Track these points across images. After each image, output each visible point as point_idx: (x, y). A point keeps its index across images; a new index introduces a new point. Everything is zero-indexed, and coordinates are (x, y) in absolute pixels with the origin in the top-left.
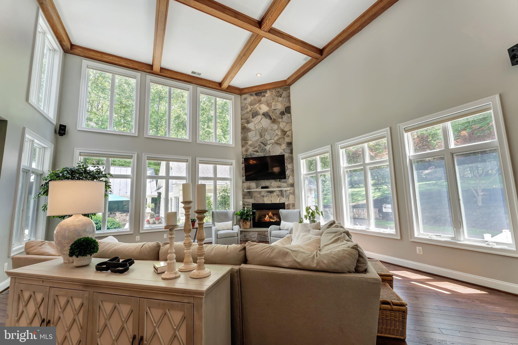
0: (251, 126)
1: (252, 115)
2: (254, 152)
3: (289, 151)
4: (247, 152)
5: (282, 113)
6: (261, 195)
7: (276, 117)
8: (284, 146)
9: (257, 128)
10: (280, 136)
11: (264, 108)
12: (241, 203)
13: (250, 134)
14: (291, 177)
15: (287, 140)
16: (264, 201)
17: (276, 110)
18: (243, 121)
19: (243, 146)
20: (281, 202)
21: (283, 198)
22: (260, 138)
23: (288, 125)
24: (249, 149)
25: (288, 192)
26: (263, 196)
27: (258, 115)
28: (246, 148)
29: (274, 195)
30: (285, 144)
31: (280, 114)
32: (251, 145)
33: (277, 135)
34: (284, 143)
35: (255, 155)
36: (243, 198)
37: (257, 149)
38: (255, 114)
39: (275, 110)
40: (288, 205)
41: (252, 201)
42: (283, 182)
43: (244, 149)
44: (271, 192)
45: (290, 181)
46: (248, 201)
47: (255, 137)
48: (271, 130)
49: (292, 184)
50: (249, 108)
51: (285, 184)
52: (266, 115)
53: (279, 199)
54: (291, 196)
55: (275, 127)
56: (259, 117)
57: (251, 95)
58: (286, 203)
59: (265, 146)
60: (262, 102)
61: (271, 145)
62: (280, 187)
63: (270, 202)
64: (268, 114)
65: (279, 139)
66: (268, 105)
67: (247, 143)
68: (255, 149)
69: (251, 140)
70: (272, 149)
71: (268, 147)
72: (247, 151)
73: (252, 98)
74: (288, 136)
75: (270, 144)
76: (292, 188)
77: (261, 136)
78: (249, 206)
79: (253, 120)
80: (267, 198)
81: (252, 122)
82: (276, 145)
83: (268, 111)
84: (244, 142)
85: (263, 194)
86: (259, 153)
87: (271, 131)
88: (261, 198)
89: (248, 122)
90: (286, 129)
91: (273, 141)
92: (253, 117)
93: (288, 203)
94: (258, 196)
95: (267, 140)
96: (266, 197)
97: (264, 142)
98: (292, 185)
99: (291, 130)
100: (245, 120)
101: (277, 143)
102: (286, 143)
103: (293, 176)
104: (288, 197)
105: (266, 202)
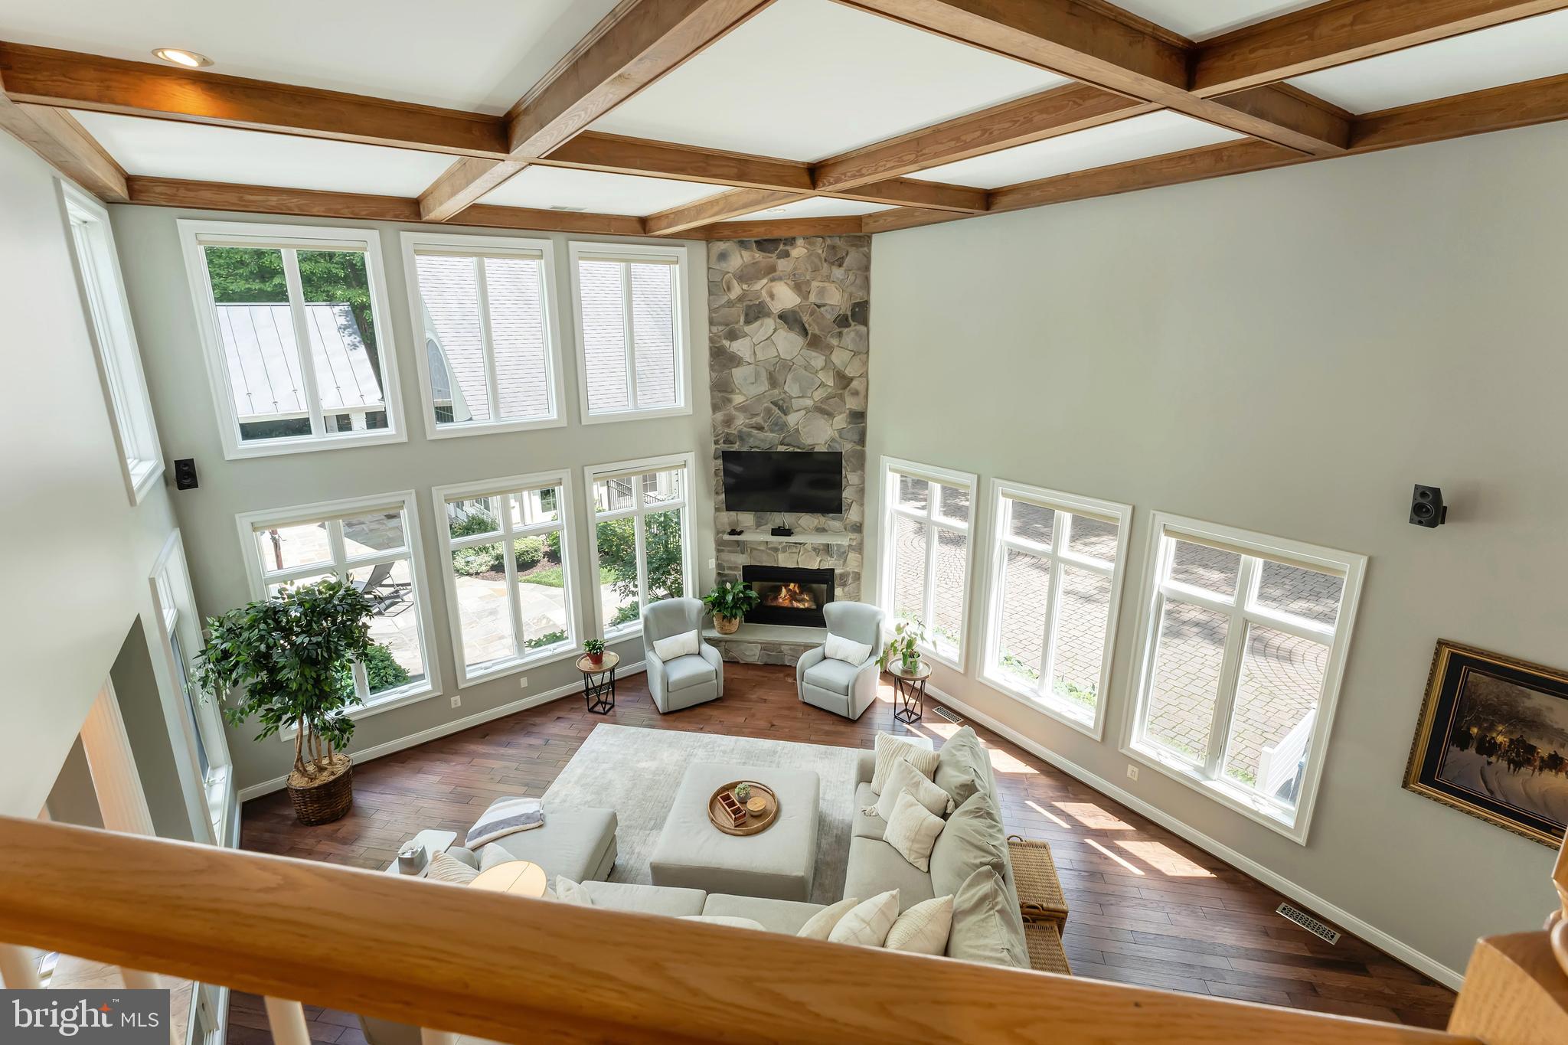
0: (739, 347)
1: (747, 315)
2: (752, 427)
3: (856, 437)
4: (729, 427)
5: (842, 321)
6: (771, 545)
7: (823, 331)
8: (840, 421)
9: (760, 357)
10: (829, 390)
11: (785, 297)
12: (712, 563)
13: (738, 374)
14: (854, 507)
15: (852, 404)
16: (776, 561)
17: (822, 309)
18: (715, 329)
19: (715, 408)
20: (825, 566)
21: (829, 559)
22: (769, 390)
23: (857, 362)
24: (734, 419)
26: (776, 552)
27: (763, 316)
28: (725, 415)
29: (806, 549)
30: (845, 414)
31: (834, 322)
32: (742, 409)
33: (822, 385)
34: (841, 413)
35: (752, 439)
36: (718, 551)
37: (759, 420)
38: (756, 312)
39: (819, 306)
40: (842, 576)
41: (742, 560)
42: (833, 520)
43: (719, 416)
45: (853, 515)
46: (732, 559)
47: (753, 383)
48: (806, 368)
49: (858, 525)
50: (737, 291)
51: (838, 525)
52: (789, 319)
53: (819, 559)
54: (852, 556)
55: (818, 360)
56: (769, 324)
57: (743, 244)
58: (836, 571)
59: (786, 415)
60: (777, 273)
61: (803, 412)
62: (823, 530)
63: (793, 566)
64: (798, 318)
65: (827, 398)
66: (800, 288)
67: (729, 401)
68: (754, 420)
69: (741, 393)
70: (804, 427)
71: (792, 419)
72: (728, 421)
73: (746, 254)
74: (856, 393)
75: (799, 410)
76: (855, 536)
77: (774, 382)
78: (736, 573)
79: (747, 329)
81: (746, 335)
82: (819, 415)
83: (797, 309)
84: (720, 395)
86: (766, 432)
87: (804, 372)
88: (768, 554)
89: (733, 336)
90: (849, 372)
91: (809, 403)
92: (748, 322)
93: (842, 571)
94: (759, 548)
95: (791, 398)
96: (784, 553)
97: (781, 402)
98: (858, 528)
99: (865, 375)
100: (721, 328)
101: (823, 410)
102: (848, 411)
103: (862, 505)
104: (843, 555)
105: (782, 564)
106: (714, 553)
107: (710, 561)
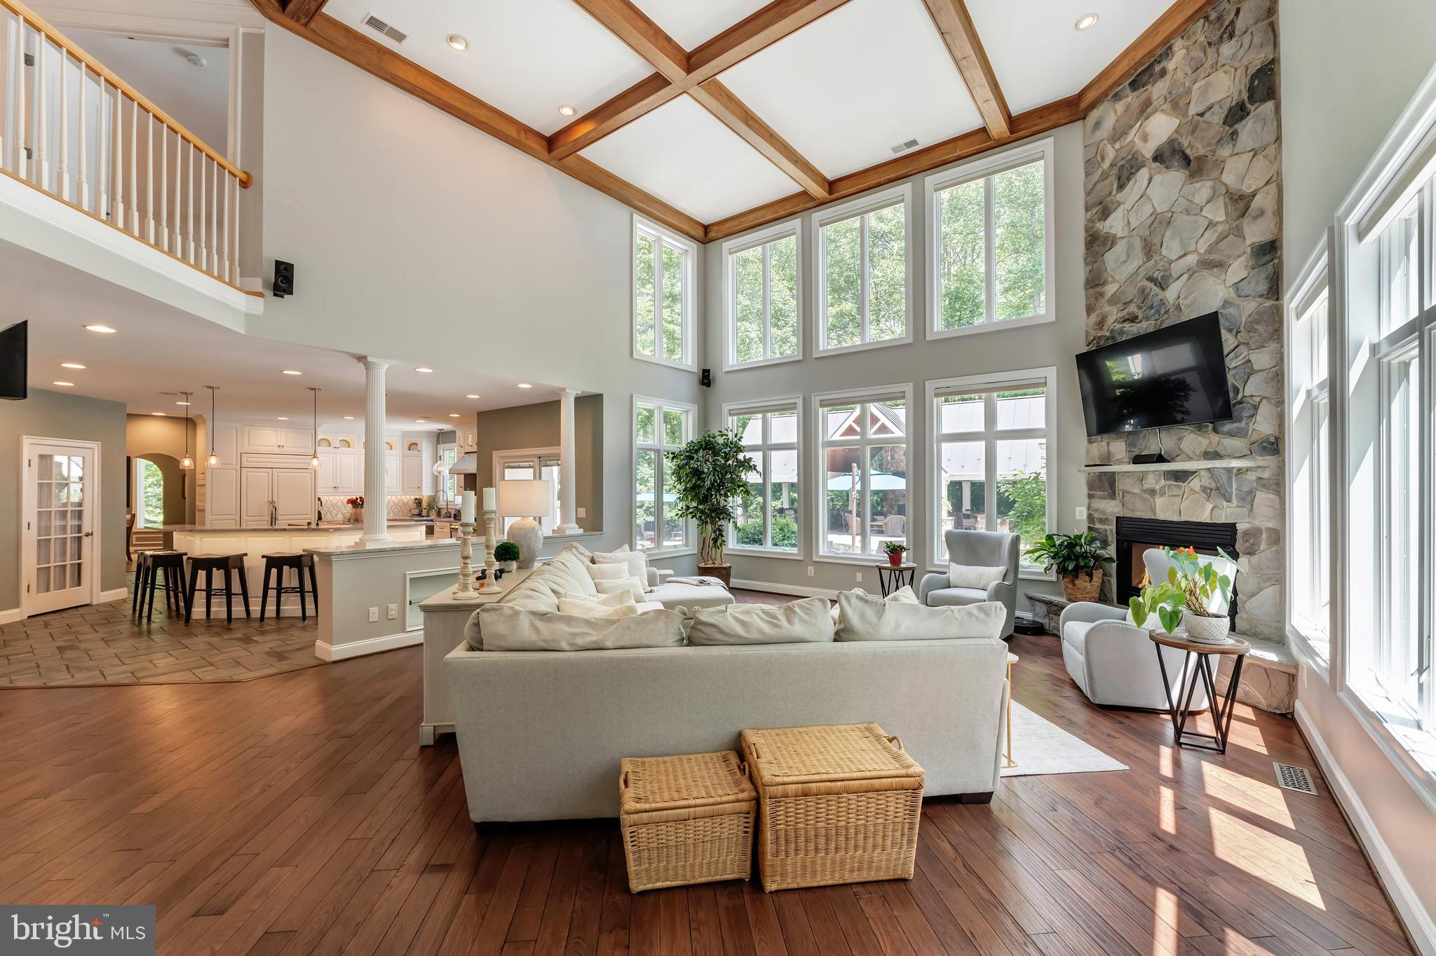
0: (1114, 225)
1: (1119, 179)
2: (1124, 321)
3: (1263, 287)
4: (1101, 329)
5: (1237, 113)
6: (1146, 486)
7: (1209, 144)
8: (1238, 269)
9: (1134, 224)
10: (1220, 228)
11: (1161, 127)
12: (1081, 513)
13: (1112, 258)
14: (1265, 410)
15: (1256, 233)
16: (1153, 510)
17: (1207, 115)
18: (1090, 215)
19: (1090, 309)
20: (1222, 519)
21: (1225, 503)
22: (1144, 263)
23: (1260, 162)
24: (1106, 317)
25: (1251, 476)
26: (1152, 492)
27: (1137, 171)
28: (1098, 315)
29: (1192, 490)
30: (1243, 259)
31: (1224, 123)
32: (1113, 301)
33: (1211, 224)
34: (1239, 256)
35: (1125, 336)
36: (1090, 496)
37: (1132, 308)
38: (1126, 171)
39: (1201, 115)
40: (1249, 536)
41: (1112, 508)
42: (1231, 434)
43: (1094, 318)
44: (1180, 476)
45: (1263, 425)
46: (1102, 507)
47: (1125, 262)
48: (1188, 212)
49: (1272, 439)
50: (1111, 154)
51: (1237, 444)
52: (1171, 155)
53: (1209, 506)
54: (1262, 497)
55: (1203, 190)
56: (1143, 174)
57: (1117, 97)
58: (1241, 527)
59: (1163, 289)
60: (1155, 103)
61: (1186, 276)
62: (1216, 455)
63: (1175, 518)
64: (1177, 147)
65: (1218, 242)
66: (1176, 104)
67: (1102, 295)
68: (1126, 311)
69: (1114, 280)
70: (1185, 298)
71: (1171, 294)
72: (1101, 324)
73: (1120, 106)
74: (1262, 213)
75: (1181, 275)
76: (1268, 461)
77: (1148, 252)
78: (1107, 527)
79: (1119, 197)
80: (1165, 498)
81: (1119, 204)
82: (1205, 273)
83: (1176, 136)
84: (1093, 291)
85: (1150, 482)
86: (1140, 322)
87: (1188, 218)
88: (1144, 500)
89: (1105, 213)
90: (1249, 187)
91: (1192, 259)
92: (1121, 187)
93: (1248, 526)
94: (1133, 491)
95: (1171, 263)
96: (1162, 494)
97: (1158, 275)
98: (1273, 447)
99: (1276, 181)
100: (1096, 210)
101: (1212, 264)
102: (1249, 250)
103: (1279, 403)
104: (1248, 498)
105: (1161, 516)
106: (1086, 500)
107: (1078, 509)
